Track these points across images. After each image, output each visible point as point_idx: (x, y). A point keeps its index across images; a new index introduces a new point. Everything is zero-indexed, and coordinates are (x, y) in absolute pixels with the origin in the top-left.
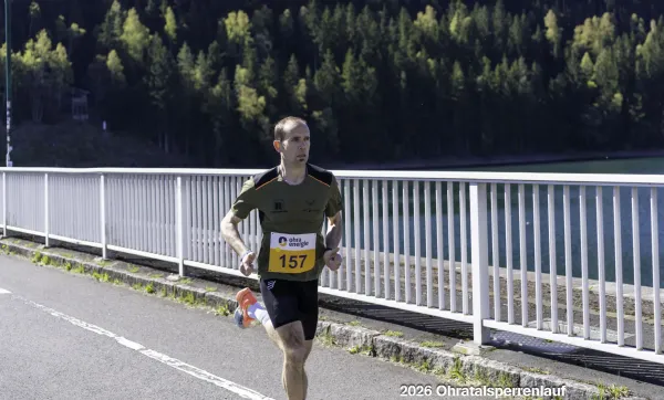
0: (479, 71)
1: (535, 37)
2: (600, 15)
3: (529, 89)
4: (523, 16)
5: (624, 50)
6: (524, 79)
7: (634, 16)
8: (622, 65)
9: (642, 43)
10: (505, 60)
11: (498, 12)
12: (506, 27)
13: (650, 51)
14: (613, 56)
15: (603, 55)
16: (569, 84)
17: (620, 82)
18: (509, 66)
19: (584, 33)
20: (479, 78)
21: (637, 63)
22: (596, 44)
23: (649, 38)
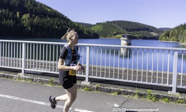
0: (3, 21)
1: (15, 16)
2: (27, 14)
3: (13, 25)
4: (12, 12)
5: (31, 20)
6: (12, 24)
7: (33, 15)
8: (31, 23)
10: (8, 20)
11: (7, 10)
12: (9, 14)
13: (36, 21)
14: (29, 21)
15: (27, 21)
16: (21, 25)
17: (30, 26)
18: (9, 21)
19: (24, 17)
20: (3, 23)
21: (33, 23)
22: (26, 19)
23: (36, 19)
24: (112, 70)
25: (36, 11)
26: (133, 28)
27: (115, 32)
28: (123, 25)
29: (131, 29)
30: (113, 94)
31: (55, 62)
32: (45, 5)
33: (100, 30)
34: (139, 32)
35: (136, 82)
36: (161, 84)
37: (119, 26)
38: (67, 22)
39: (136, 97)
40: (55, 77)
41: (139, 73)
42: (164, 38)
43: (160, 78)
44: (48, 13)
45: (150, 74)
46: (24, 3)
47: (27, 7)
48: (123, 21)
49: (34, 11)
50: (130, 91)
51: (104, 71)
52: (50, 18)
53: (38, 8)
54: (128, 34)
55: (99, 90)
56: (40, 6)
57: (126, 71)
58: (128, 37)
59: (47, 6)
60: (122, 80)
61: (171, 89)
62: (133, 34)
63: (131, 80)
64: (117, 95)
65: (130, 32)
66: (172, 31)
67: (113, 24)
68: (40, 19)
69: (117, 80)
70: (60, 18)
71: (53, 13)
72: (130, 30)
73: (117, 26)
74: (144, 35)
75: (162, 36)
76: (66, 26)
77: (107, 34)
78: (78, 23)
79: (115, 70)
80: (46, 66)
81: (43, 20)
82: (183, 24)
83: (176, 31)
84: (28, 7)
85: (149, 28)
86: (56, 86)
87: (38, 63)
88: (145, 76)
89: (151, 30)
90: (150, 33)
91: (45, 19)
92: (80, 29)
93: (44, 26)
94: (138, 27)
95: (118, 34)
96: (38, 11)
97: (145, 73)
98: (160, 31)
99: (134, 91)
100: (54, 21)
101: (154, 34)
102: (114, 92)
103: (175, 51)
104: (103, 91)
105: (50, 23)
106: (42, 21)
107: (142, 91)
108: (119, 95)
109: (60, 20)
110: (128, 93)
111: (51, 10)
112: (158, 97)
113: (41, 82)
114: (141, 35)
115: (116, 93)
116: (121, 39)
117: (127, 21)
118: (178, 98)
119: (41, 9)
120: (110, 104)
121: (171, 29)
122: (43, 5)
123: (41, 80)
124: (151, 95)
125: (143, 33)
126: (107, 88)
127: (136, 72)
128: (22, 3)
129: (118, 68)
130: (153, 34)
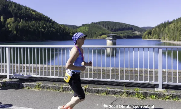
2: (12, 18)
5: (16, 24)
7: (18, 19)
8: (16, 27)
9: (20, 23)
14: (14, 25)
15: (12, 25)
16: (6, 30)
17: (16, 29)
19: (9, 21)
21: (19, 27)
22: (11, 23)
23: (21, 22)
24: (99, 71)
25: (21, 14)
26: (117, 28)
27: (100, 33)
28: (107, 25)
29: (115, 28)
30: (102, 95)
31: (42, 65)
32: (29, 9)
33: (86, 31)
34: (123, 31)
35: (124, 81)
36: (148, 82)
37: (104, 27)
38: (53, 25)
39: (124, 96)
40: (42, 80)
41: (127, 72)
42: (147, 36)
43: (147, 75)
44: (33, 16)
45: (136, 72)
46: (8, 7)
47: (11, 11)
48: (107, 22)
49: (18, 15)
50: (118, 90)
51: (92, 71)
52: (35, 21)
53: (23, 12)
54: (113, 34)
55: (87, 91)
56: (24, 9)
57: (113, 70)
58: (113, 37)
59: (32, 9)
60: (109, 80)
61: (157, 86)
62: (118, 34)
63: (119, 79)
64: (106, 95)
65: (115, 32)
66: (154, 29)
67: (98, 25)
68: (25, 22)
69: (105, 80)
70: (45, 20)
71: (38, 16)
72: (115, 30)
73: (102, 26)
74: (128, 35)
75: (144, 35)
76: (52, 29)
77: (92, 35)
78: (64, 25)
79: (103, 69)
80: (32, 70)
81: (29, 24)
82: (163, 23)
83: (157, 29)
84: (13, 11)
85: (132, 27)
86: (44, 90)
87: (24, 67)
88: (132, 74)
89: (135, 29)
90: (134, 32)
91: (30, 22)
92: (66, 30)
93: (30, 29)
94: (122, 27)
95: (103, 34)
96: (23, 15)
97: (131, 72)
98: (142, 30)
99: (123, 90)
100: (40, 24)
101: (138, 33)
102: (103, 92)
103: (159, 48)
104: (91, 92)
105: (36, 25)
106: (27, 24)
107: (130, 90)
108: (107, 95)
109: (46, 23)
110: (116, 93)
111: (36, 13)
112: (145, 95)
113: (28, 87)
114: (125, 35)
115: (104, 94)
116: (106, 39)
117: (111, 22)
118: (164, 95)
119: (26, 12)
120: (99, 105)
121: (153, 28)
122: (28, 9)
123: (27, 85)
124: (139, 93)
125: (127, 33)
126: (95, 88)
127: (123, 70)
128: (5, 7)
129: (106, 68)
130: (136, 33)
